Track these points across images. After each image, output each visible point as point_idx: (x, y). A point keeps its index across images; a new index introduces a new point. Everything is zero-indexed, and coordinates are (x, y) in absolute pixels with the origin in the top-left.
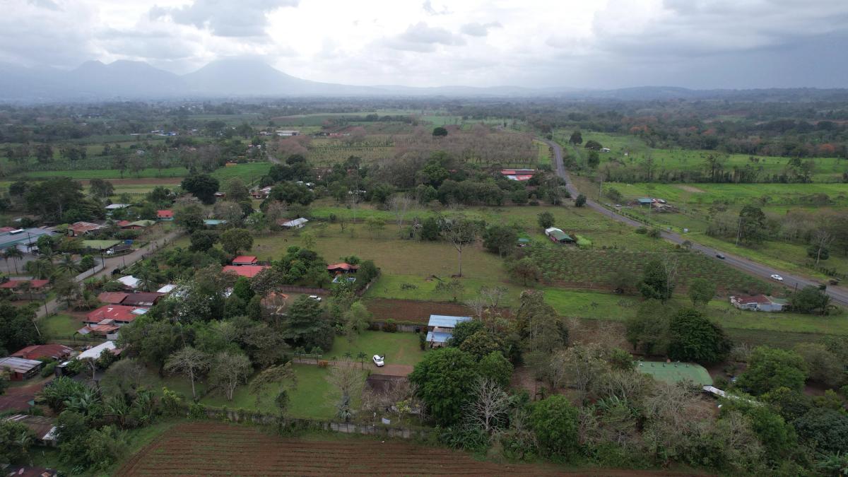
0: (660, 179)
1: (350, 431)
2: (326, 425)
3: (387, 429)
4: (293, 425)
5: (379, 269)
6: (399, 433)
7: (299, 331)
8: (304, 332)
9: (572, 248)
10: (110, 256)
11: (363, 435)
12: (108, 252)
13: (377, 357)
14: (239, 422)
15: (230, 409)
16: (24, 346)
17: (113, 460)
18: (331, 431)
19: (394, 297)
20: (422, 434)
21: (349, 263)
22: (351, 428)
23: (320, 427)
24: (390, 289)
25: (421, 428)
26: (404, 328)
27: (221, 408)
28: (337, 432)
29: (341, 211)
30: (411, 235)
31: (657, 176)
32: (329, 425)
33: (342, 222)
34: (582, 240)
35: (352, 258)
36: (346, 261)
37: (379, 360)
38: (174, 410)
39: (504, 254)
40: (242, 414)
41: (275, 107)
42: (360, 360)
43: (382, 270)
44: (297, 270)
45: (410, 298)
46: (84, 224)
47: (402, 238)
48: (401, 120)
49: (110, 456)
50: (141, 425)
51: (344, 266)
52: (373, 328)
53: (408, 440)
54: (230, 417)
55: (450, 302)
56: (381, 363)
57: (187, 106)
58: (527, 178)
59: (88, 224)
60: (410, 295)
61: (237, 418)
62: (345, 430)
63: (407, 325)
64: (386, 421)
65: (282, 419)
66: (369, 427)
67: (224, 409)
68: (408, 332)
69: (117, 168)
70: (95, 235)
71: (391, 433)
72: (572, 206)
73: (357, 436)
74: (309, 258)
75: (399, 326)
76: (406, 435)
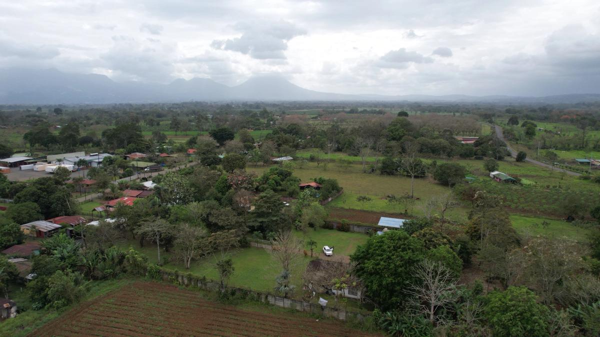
1: (286, 306)
2: (263, 297)
3: (322, 308)
4: (233, 294)
5: (342, 188)
6: (335, 314)
9: (516, 186)
10: (146, 172)
11: (298, 311)
12: (146, 169)
13: (327, 248)
14: (187, 286)
15: (181, 273)
16: (57, 216)
17: (69, 302)
18: (268, 303)
19: (351, 208)
20: (359, 316)
21: (317, 183)
22: (287, 303)
23: (258, 298)
24: (350, 202)
25: (358, 310)
26: (356, 229)
27: (173, 271)
28: (273, 305)
29: (319, 155)
30: (373, 170)
31: (591, 146)
32: (267, 297)
33: (318, 161)
35: (320, 179)
36: (315, 181)
37: (328, 250)
38: (139, 270)
40: (190, 279)
41: (289, 105)
42: (309, 247)
43: (345, 190)
44: (273, 182)
45: (365, 209)
46: (138, 154)
47: (365, 172)
49: (67, 298)
50: (105, 278)
51: (313, 184)
52: (328, 226)
53: (343, 322)
54: (180, 279)
55: (401, 214)
56: (330, 253)
58: (473, 142)
59: (140, 154)
60: (366, 206)
61: (186, 282)
62: (281, 304)
63: (359, 226)
64: (323, 301)
65: (222, 286)
66: (305, 304)
67: (176, 271)
68: (359, 233)
71: (327, 313)
72: (514, 161)
73: (292, 311)
74: (285, 175)
75: (351, 226)
76: (342, 316)
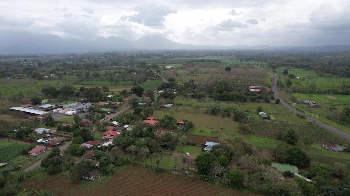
0: (318, 92)
1: (176, 174)
2: (169, 171)
3: (186, 174)
4: (160, 170)
5: (194, 124)
6: (190, 176)
7: (165, 143)
8: (166, 143)
9: (267, 121)
10: (109, 114)
11: (179, 175)
12: (108, 113)
13: (188, 153)
14: (145, 168)
15: (143, 164)
16: (88, 141)
17: (113, 173)
18: (171, 173)
19: (197, 134)
20: (197, 176)
21: (184, 122)
22: (176, 173)
23: (168, 171)
24: (196, 132)
25: (196, 175)
26: (198, 145)
27: (141, 163)
28: (172, 173)
29: (184, 102)
30: (208, 112)
31: (316, 91)
32: (170, 171)
33: (184, 106)
34: (272, 118)
35: (185, 120)
36: (183, 121)
37: (188, 154)
38: (128, 162)
39: (240, 122)
40: (146, 165)
41: (166, 55)
42: (182, 153)
43: (195, 125)
44: (167, 123)
45: (202, 135)
46: (101, 102)
47: (204, 113)
48: (214, 62)
49: (112, 172)
50: (119, 166)
51: (182, 122)
52: (188, 144)
53: (192, 178)
54: (143, 166)
55: (216, 137)
56: (189, 155)
57: (134, 54)
58: (259, 90)
59: (102, 102)
60: (203, 134)
61: (145, 166)
62: (174, 173)
63: (199, 144)
64: (187, 172)
65: (157, 168)
66: (181, 173)
67: (142, 163)
68: (199, 146)
69: (110, 81)
70: (104, 107)
71: (188, 175)
72: (274, 103)
73: (178, 175)
74: (171, 119)
75: (197, 144)
76: (192, 176)
